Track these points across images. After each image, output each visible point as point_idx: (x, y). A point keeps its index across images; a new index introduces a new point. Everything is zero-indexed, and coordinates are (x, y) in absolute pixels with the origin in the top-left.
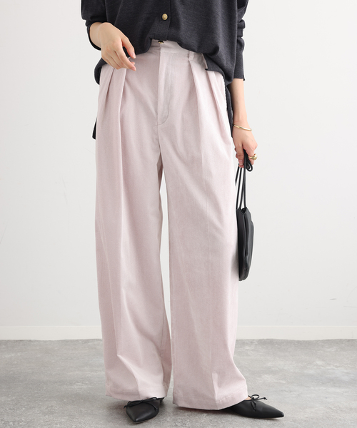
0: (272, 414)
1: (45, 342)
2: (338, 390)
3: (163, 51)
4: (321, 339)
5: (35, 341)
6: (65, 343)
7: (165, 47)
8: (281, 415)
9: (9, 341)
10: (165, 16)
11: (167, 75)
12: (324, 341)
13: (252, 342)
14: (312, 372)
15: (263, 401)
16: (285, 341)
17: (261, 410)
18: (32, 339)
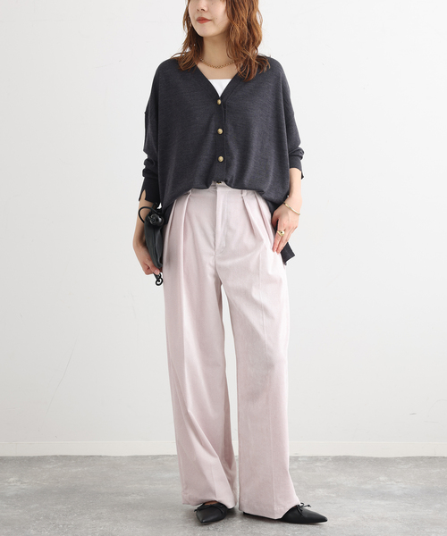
0: (316, 519)
1: (115, 457)
2: (383, 503)
3: (220, 190)
4: (401, 456)
5: (106, 456)
6: (135, 458)
7: (221, 186)
8: (324, 520)
9: (79, 456)
10: (221, 159)
11: (223, 211)
12: (403, 459)
13: (326, 458)
14: (368, 487)
15: (307, 508)
16: (362, 457)
17: (306, 516)
18: (102, 455)
